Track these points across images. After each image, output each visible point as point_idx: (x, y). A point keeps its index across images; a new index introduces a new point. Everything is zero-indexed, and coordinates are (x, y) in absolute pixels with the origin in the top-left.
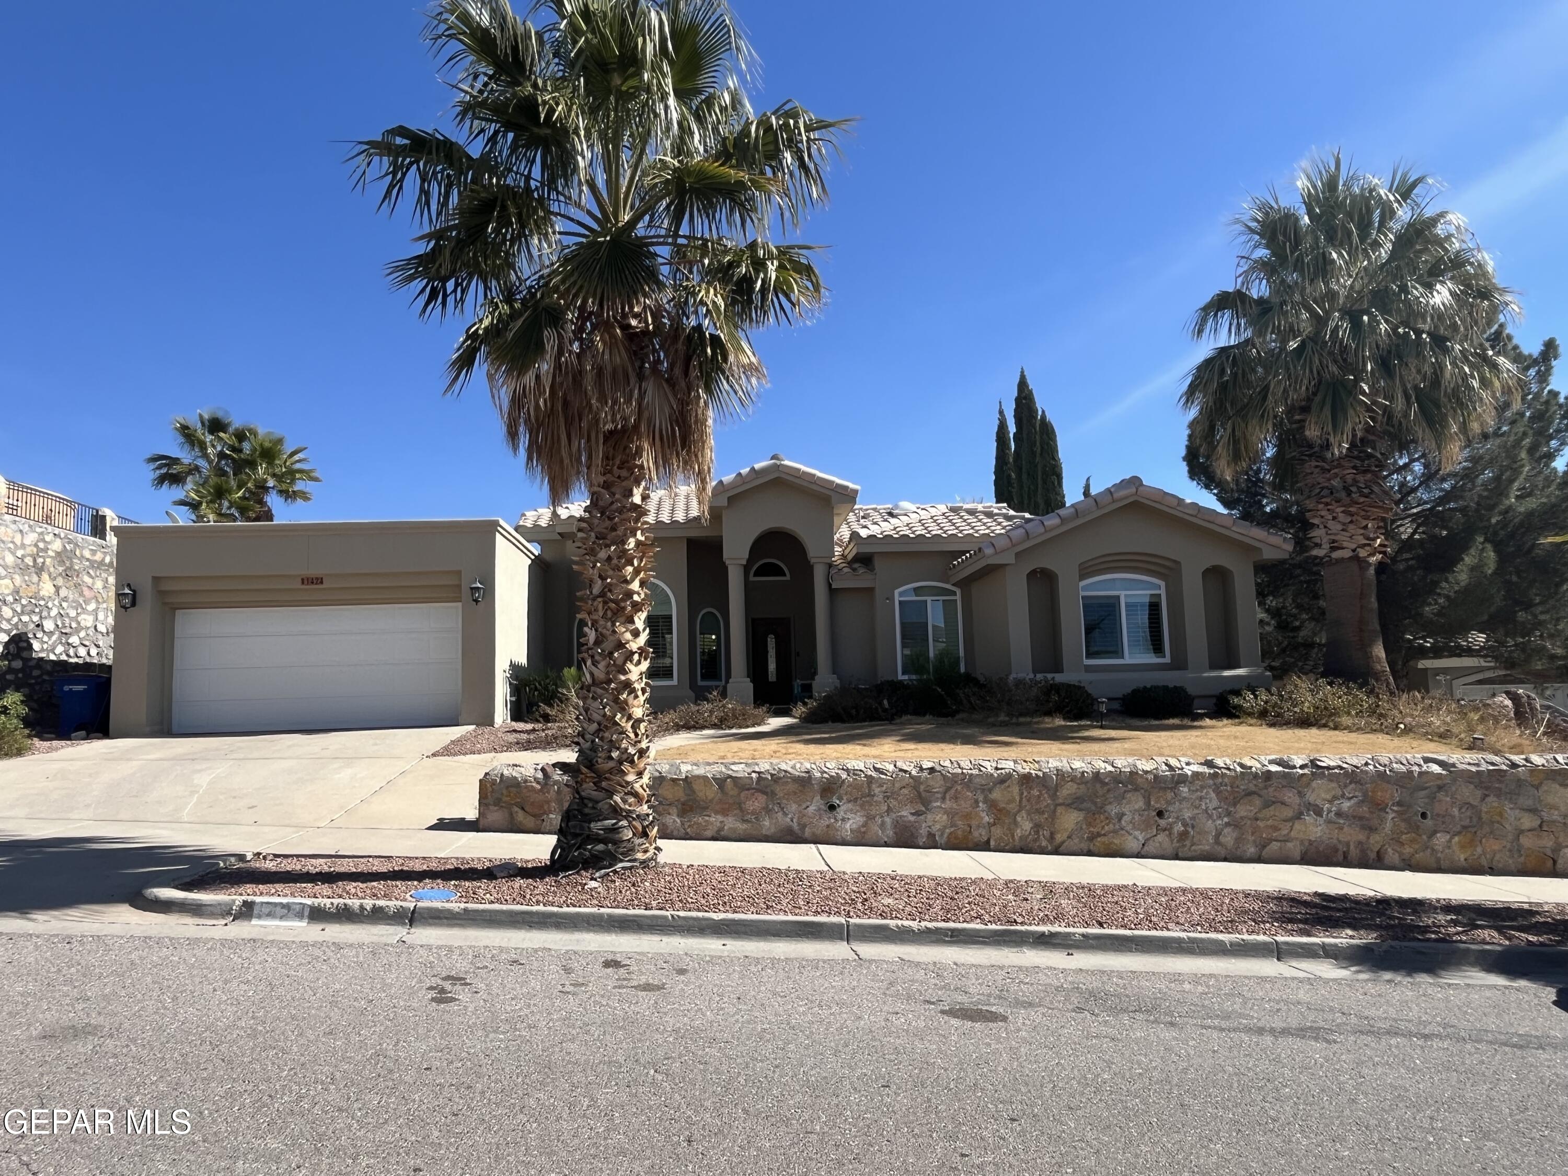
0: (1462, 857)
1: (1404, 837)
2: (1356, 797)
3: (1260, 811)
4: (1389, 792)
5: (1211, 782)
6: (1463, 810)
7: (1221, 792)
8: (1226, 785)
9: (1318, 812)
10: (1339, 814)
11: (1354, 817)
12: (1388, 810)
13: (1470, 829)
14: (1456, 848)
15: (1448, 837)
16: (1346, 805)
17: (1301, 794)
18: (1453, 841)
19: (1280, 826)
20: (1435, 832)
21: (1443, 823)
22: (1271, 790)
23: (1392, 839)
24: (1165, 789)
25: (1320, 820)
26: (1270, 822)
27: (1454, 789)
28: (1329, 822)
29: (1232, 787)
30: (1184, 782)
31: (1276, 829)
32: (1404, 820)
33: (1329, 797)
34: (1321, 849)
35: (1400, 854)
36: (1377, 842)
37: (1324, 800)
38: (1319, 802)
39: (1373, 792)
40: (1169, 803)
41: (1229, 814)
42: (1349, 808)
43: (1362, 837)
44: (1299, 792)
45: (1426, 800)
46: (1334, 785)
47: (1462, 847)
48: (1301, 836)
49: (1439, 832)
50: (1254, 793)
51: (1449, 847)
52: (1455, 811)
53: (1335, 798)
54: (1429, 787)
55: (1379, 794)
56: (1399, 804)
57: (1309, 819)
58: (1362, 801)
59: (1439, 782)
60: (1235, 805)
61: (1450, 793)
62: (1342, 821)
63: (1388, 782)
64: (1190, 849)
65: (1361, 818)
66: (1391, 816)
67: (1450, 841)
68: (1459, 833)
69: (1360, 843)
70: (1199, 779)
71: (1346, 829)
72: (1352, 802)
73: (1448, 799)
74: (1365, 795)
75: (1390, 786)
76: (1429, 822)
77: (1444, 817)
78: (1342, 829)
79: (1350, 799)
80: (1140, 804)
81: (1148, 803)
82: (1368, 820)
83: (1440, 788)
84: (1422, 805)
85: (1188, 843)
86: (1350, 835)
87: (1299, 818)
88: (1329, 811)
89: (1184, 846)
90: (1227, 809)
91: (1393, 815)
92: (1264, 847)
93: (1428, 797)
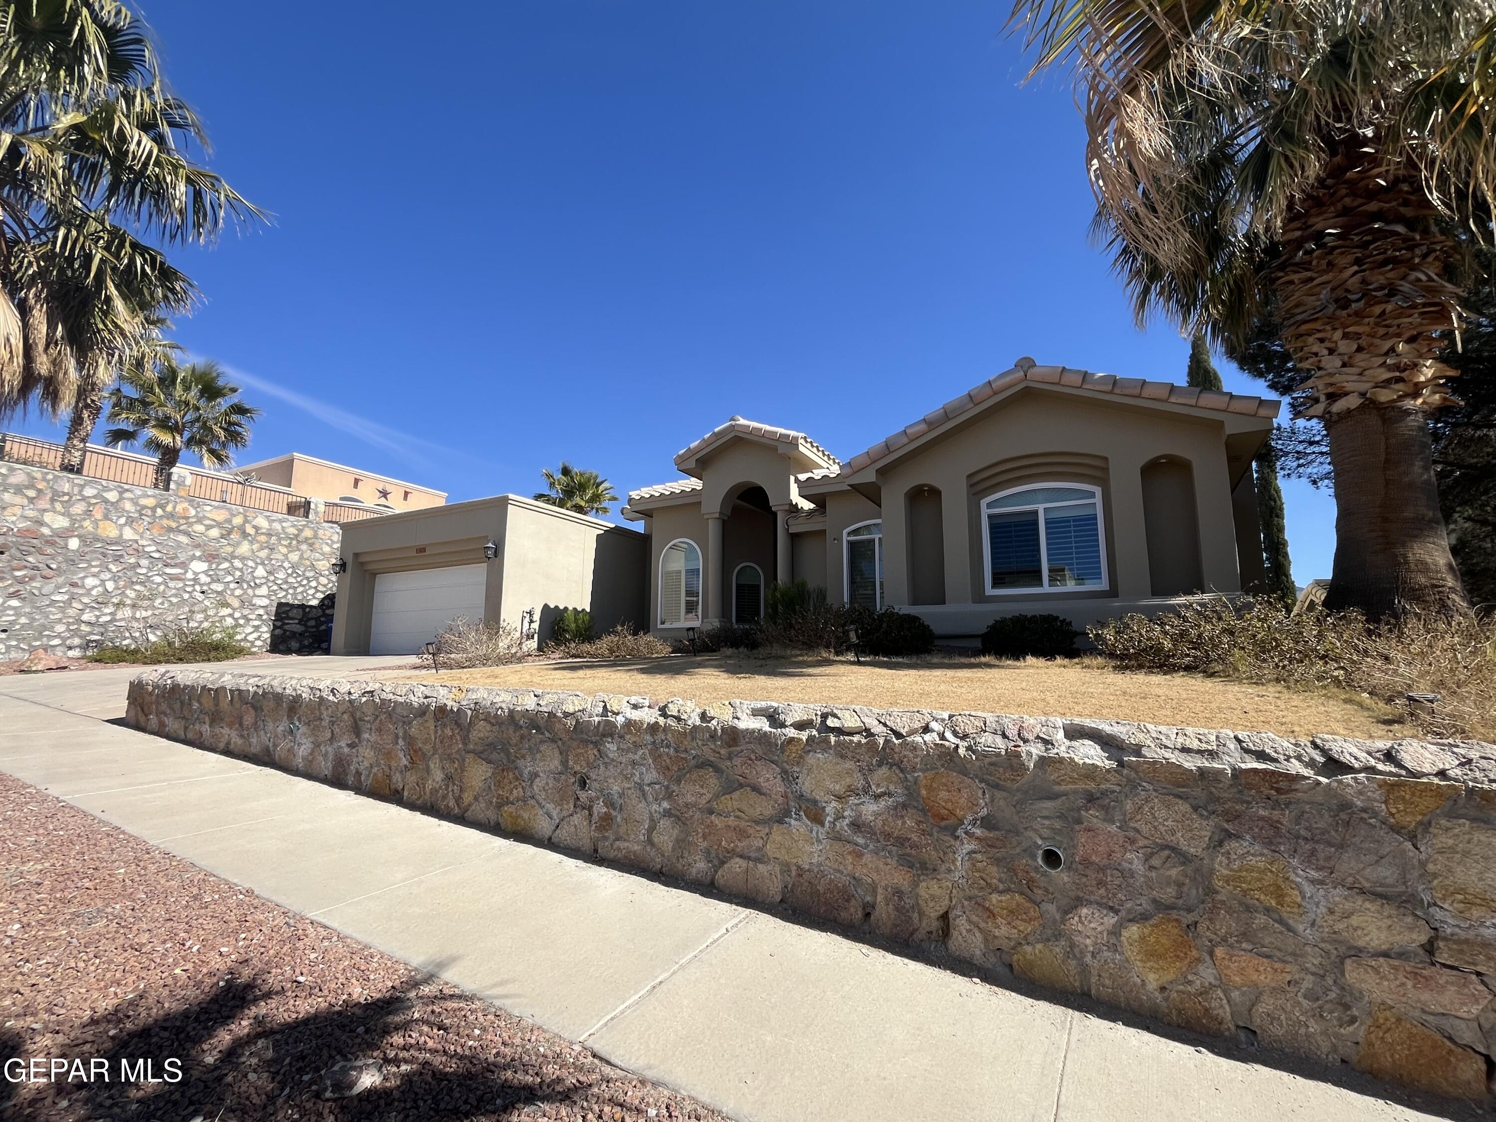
0: (1153, 981)
1: (995, 897)
2: (890, 795)
3: (717, 796)
4: (965, 793)
5: (648, 738)
6: (1155, 862)
7: (660, 756)
8: (668, 746)
9: (817, 818)
10: (857, 825)
11: (888, 836)
12: (960, 832)
13: (1174, 914)
14: (1132, 953)
15: (1111, 920)
16: (870, 809)
17: (787, 777)
18: (1125, 933)
19: (751, 831)
20: (1078, 902)
21: (1100, 883)
22: (737, 761)
23: (970, 899)
24: (586, 742)
25: (822, 832)
26: (732, 821)
27: (1129, 806)
28: (837, 838)
29: (676, 751)
30: (611, 735)
31: (742, 834)
32: (997, 861)
33: (839, 788)
34: (821, 889)
35: (988, 938)
36: (933, 898)
37: (829, 792)
38: (819, 795)
39: (929, 788)
40: (592, 766)
41: (669, 796)
42: (877, 815)
43: (900, 878)
44: (784, 772)
45: (1058, 825)
46: (849, 765)
47: (1151, 955)
48: (784, 856)
49: (1090, 903)
50: (711, 764)
51: (1114, 948)
52: (1135, 861)
53: (852, 791)
54: (1065, 794)
55: (943, 794)
56: (987, 823)
57: (798, 826)
58: (904, 806)
59: (1091, 786)
60: (678, 781)
61: (1118, 816)
62: (861, 841)
63: (964, 772)
64: (612, 845)
65: (901, 841)
66: (969, 846)
67: (1115, 932)
68: (1143, 918)
69: (898, 892)
70: (630, 732)
71: (867, 858)
72: (883, 803)
73: (1113, 828)
74: (911, 792)
75: (968, 781)
76: (1061, 876)
77: (1102, 869)
78: (860, 855)
79: (877, 797)
80: (555, 764)
81: (565, 763)
82: (915, 846)
83: (1091, 799)
84: (1046, 833)
85: (610, 834)
86: (878, 871)
87: (780, 821)
88: (839, 816)
89: (605, 838)
90: (667, 788)
91: (972, 847)
92: (723, 863)
93: (1062, 817)
